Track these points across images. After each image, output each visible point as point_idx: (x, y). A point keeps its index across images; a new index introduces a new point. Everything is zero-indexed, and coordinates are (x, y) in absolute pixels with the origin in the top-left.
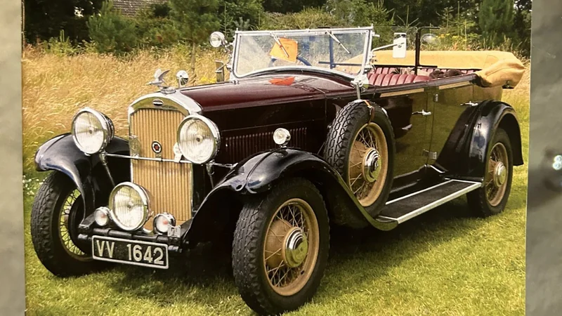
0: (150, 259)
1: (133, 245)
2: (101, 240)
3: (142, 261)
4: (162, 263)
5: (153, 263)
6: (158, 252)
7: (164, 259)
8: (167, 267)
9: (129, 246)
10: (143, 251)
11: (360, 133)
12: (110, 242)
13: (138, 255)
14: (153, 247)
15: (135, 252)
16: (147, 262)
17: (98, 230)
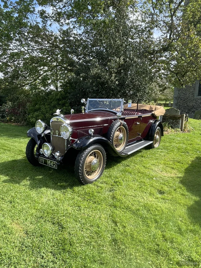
0: (52, 165)
1: (48, 161)
2: (41, 158)
3: (51, 166)
4: (55, 167)
5: (53, 167)
6: (54, 164)
7: (56, 166)
8: (57, 168)
9: (47, 161)
10: (51, 163)
11: (118, 129)
12: (43, 159)
13: (50, 164)
14: (53, 162)
15: (49, 163)
16: (52, 166)
17: (41, 155)
